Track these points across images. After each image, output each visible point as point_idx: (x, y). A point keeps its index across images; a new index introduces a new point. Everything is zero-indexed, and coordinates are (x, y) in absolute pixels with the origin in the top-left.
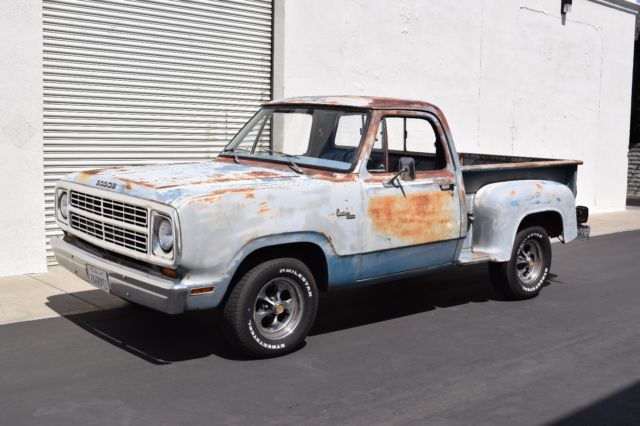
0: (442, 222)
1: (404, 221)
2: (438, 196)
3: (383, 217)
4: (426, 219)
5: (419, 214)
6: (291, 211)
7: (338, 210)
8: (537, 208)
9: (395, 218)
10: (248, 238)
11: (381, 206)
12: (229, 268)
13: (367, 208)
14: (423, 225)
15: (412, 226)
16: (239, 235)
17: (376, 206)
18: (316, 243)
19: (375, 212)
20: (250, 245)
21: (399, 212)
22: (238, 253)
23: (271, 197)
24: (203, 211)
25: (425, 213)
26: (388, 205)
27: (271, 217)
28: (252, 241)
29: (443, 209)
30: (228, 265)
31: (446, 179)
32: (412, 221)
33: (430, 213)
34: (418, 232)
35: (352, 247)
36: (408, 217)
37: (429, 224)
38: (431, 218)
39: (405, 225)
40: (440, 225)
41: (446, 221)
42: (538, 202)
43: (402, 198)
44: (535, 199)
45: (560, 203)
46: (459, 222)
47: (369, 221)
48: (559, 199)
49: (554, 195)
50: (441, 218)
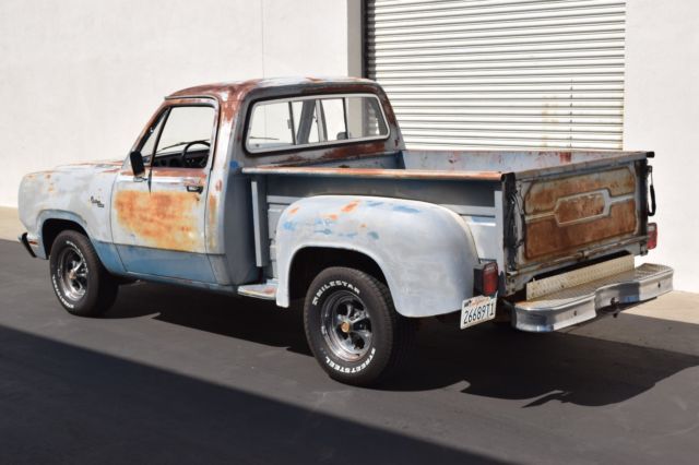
0: (183, 229)
1: (145, 219)
2: (182, 198)
3: (126, 211)
4: (166, 222)
5: (158, 214)
6: (64, 192)
7: (93, 197)
9: (137, 214)
10: (40, 209)
11: (125, 200)
12: (37, 230)
13: (114, 199)
14: (163, 228)
15: (152, 227)
17: (122, 199)
19: (120, 204)
20: (43, 215)
21: (141, 210)
22: (38, 219)
25: (165, 216)
26: (132, 199)
27: (54, 196)
28: (42, 212)
29: (184, 214)
30: (36, 227)
32: (152, 221)
33: (170, 217)
34: (159, 234)
35: (104, 234)
36: (148, 216)
37: (169, 228)
38: (171, 222)
39: (145, 224)
40: (181, 232)
41: (187, 230)
42: (327, 232)
43: (145, 194)
44: (324, 226)
45: (377, 241)
46: (203, 235)
47: (115, 212)
48: (374, 235)
49: (363, 226)
50: (182, 224)
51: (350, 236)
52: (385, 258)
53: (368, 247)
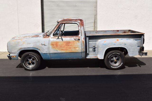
1: (62, 47)
2: (73, 42)
3: (55, 46)
4: (69, 47)
5: (66, 46)
6: (30, 43)
7: (42, 44)
8: (114, 46)
9: (59, 46)
10: (20, 48)
11: (54, 43)
12: (17, 53)
13: (50, 44)
14: (68, 48)
15: (64, 48)
16: (18, 47)
17: (53, 43)
18: (37, 50)
19: (52, 45)
20: (20, 49)
21: (60, 45)
22: (18, 51)
23: (26, 41)
24: (12, 43)
25: (68, 46)
26: (57, 43)
27: (25, 45)
28: (21, 49)
29: (75, 45)
30: (17, 52)
31: (77, 38)
32: (64, 47)
33: (70, 46)
34: (67, 49)
35: (46, 52)
36: (63, 46)
37: (70, 48)
38: (71, 47)
39: (62, 48)
40: (74, 49)
41: (76, 48)
42: (115, 45)
43: (61, 42)
44: (114, 44)
45: (126, 45)
46: (81, 48)
47: (51, 46)
48: (125, 44)
49: (123, 43)
50: (74, 47)
51: (120, 45)
52: (127, 48)
53: (124, 46)
